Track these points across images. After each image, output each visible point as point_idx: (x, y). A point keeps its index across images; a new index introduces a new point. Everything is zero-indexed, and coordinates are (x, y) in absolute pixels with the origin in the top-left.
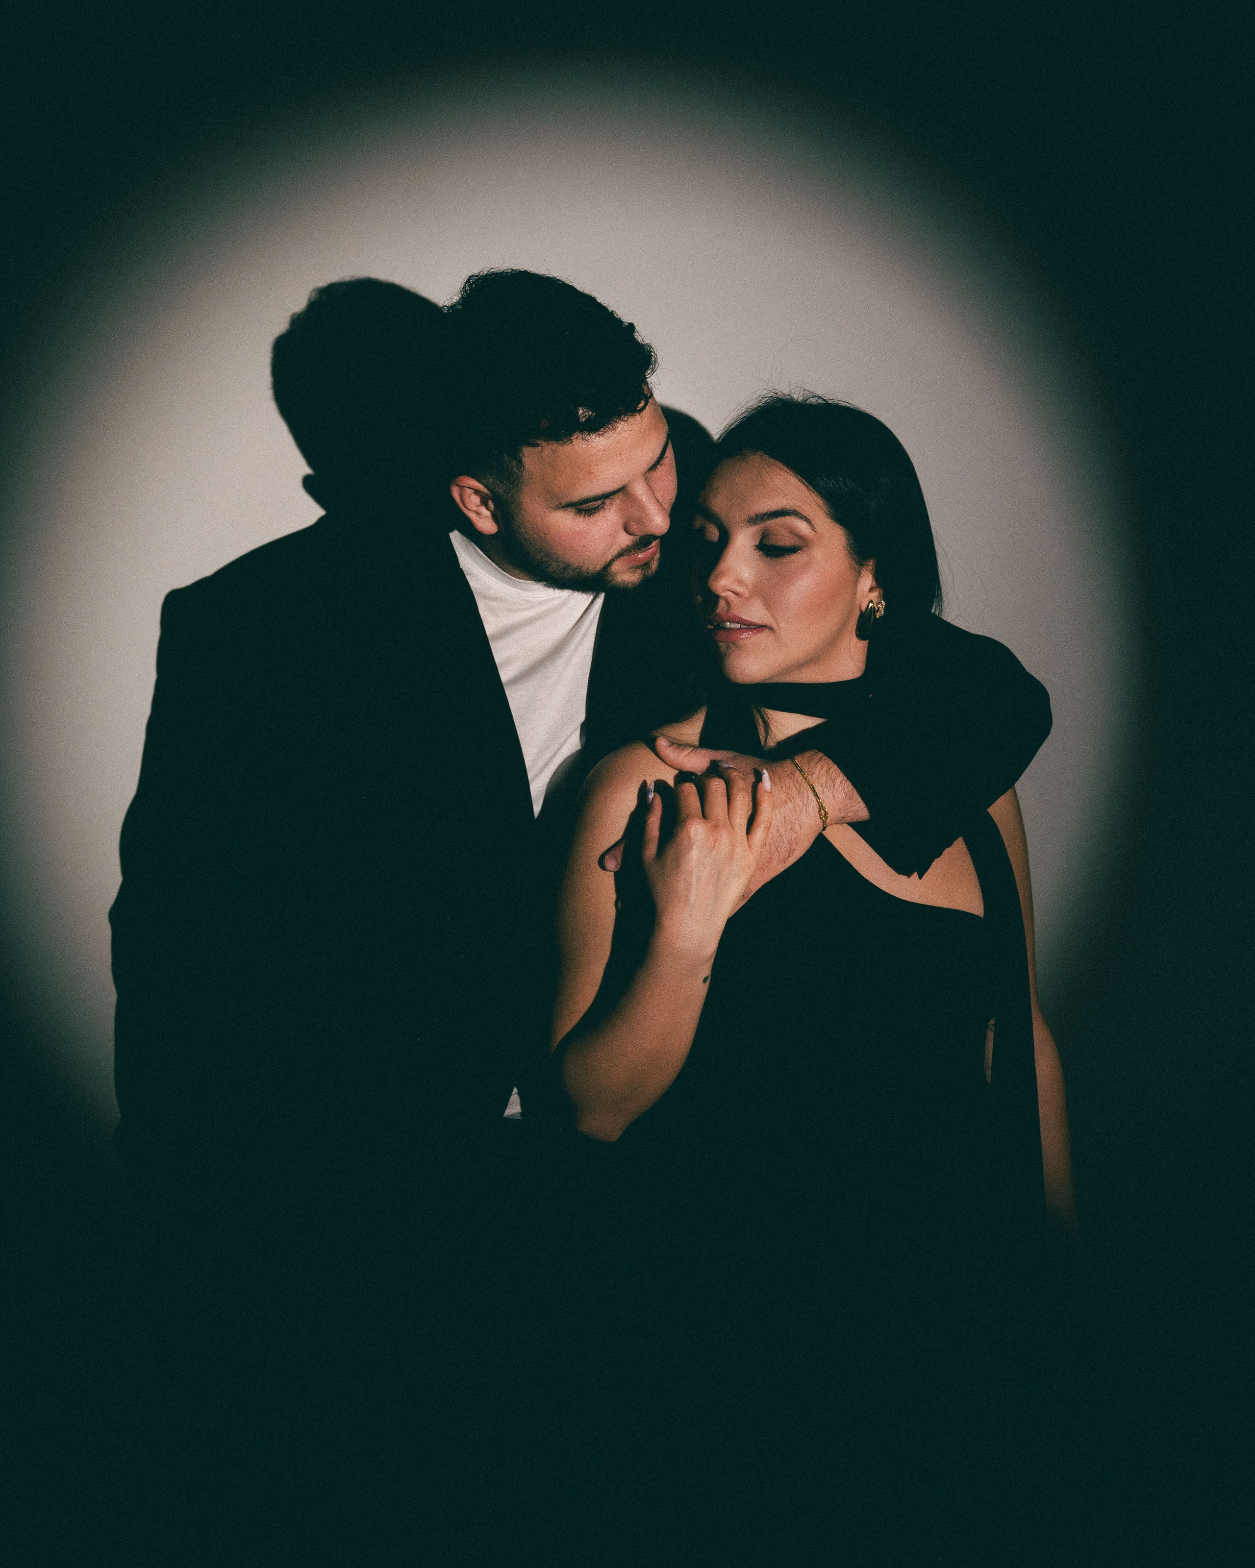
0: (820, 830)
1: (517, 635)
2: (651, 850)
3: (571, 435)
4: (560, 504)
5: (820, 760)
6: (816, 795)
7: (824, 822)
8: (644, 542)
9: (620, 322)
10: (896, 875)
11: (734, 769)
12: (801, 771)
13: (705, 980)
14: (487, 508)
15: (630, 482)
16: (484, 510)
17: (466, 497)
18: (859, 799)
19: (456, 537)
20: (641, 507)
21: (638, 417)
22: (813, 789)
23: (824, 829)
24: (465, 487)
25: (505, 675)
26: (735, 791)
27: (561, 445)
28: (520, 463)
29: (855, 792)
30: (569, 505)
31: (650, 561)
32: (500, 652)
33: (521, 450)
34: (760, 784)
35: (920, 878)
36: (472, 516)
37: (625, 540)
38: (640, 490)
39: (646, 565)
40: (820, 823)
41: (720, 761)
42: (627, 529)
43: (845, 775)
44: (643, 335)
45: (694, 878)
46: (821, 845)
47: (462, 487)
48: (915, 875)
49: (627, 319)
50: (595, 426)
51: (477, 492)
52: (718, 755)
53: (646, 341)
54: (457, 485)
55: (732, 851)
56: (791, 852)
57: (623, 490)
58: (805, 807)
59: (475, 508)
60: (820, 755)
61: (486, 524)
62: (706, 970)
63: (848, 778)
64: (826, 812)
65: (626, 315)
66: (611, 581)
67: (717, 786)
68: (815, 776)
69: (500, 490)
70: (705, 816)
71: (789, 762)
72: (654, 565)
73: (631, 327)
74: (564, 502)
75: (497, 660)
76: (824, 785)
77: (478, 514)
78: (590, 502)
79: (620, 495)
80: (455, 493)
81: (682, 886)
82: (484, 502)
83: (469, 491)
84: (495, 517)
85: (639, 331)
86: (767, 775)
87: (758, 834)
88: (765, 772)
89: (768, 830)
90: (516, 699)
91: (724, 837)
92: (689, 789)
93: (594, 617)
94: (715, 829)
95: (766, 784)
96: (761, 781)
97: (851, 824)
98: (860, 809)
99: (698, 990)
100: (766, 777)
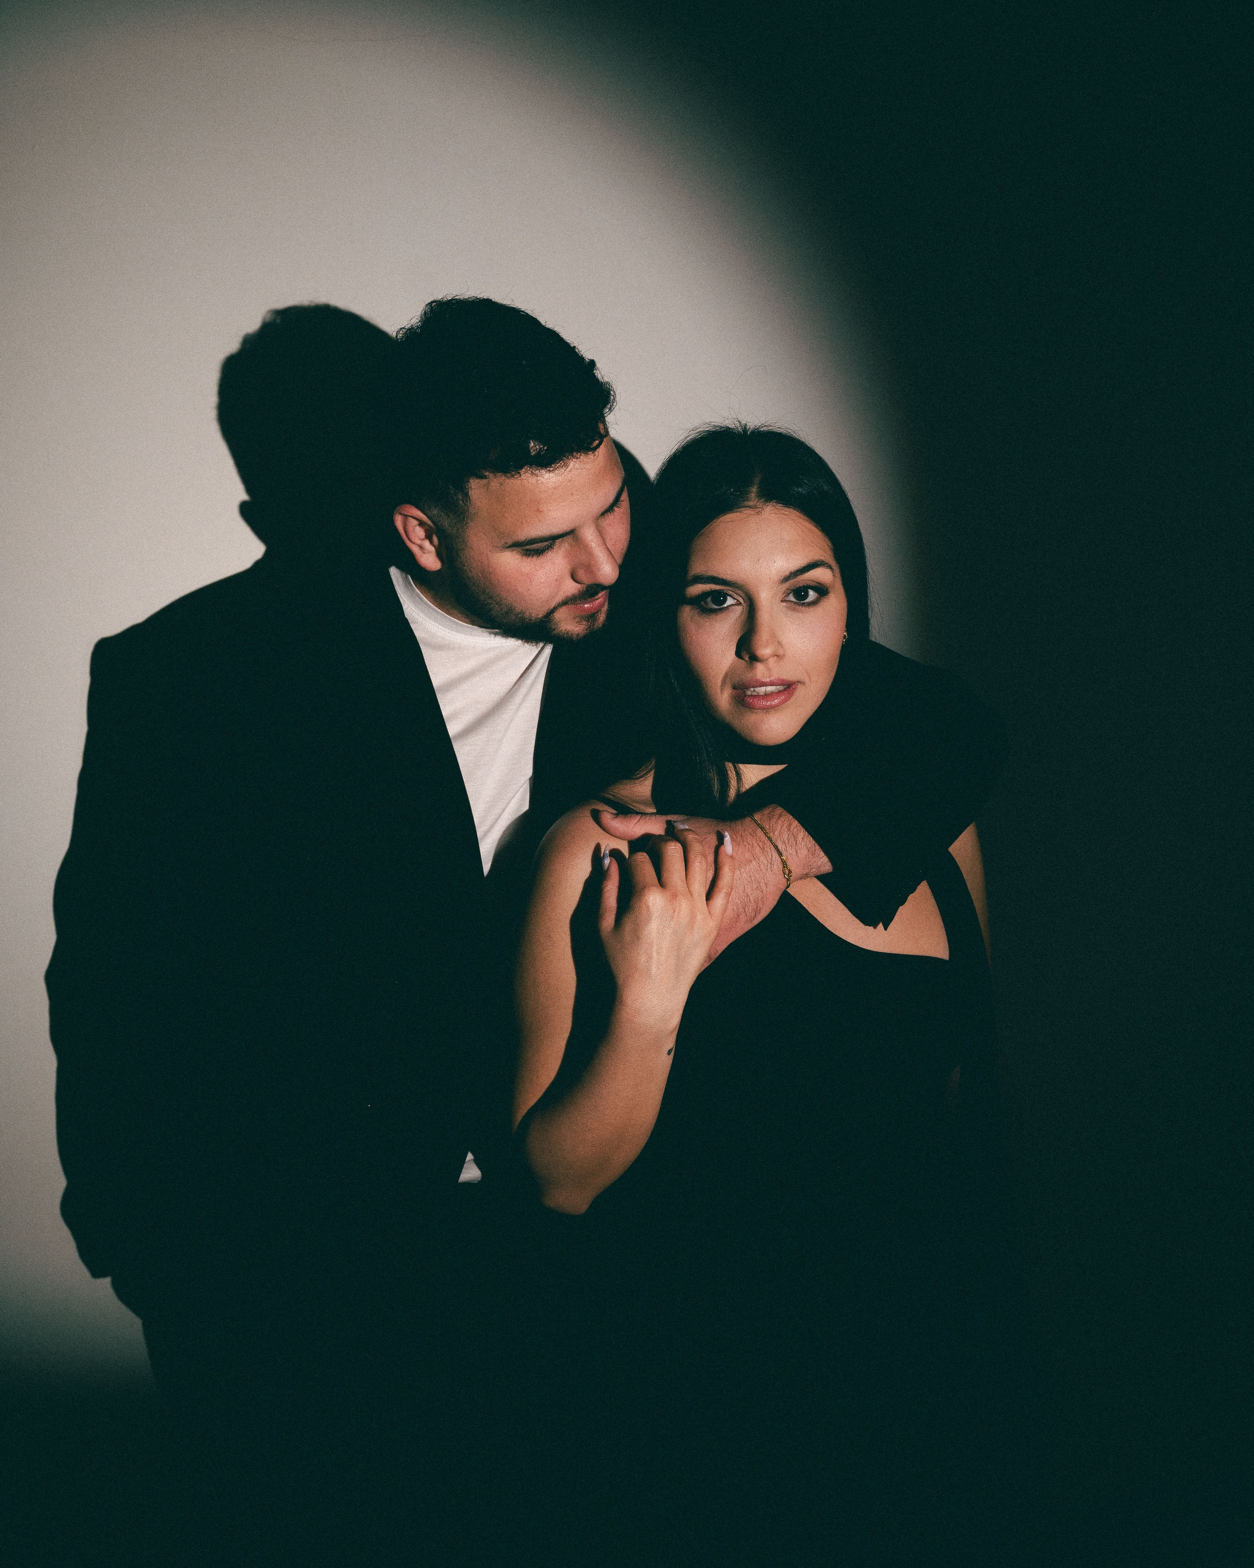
0: (783, 888)
1: (465, 686)
2: (608, 921)
3: (521, 468)
4: (506, 543)
5: (780, 816)
6: (780, 854)
7: (788, 880)
8: (591, 591)
9: (581, 358)
10: (862, 925)
11: (690, 830)
12: (762, 828)
13: (669, 1053)
14: (431, 543)
15: (580, 526)
16: (427, 544)
17: (410, 529)
18: (822, 854)
19: (394, 573)
20: (590, 554)
21: (591, 456)
22: (776, 848)
23: (788, 887)
24: (409, 516)
25: (453, 729)
26: (692, 856)
27: (508, 478)
28: (466, 495)
29: (817, 847)
30: (516, 545)
31: (598, 612)
32: (447, 706)
33: (468, 482)
34: (722, 846)
35: (886, 929)
36: (415, 549)
37: (571, 588)
38: (589, 535)
39: (591, 617)
40: (785, 880)
41: (675, 822)
42: (574, 577)
43: (806, 830)
44: (604, 372)
45: (655, 948)
46: (787, 903)
47: (406, 517)
48: (881, 926)
49: (588, 356)
50: (546, 461)
51: (421, 524)
52: (670, 817)
53: (606, 379)
54: (400, 514)
55: (693, 916)
56: (757, 911)
57: (571, 533)
58: (769, 866)
59: (419, 542)
60: (779, 810)
61: (429, 560)
62: (670, 1043)
63: (810, 833)
64: (789, 870)
65: (587, 352)
66: (554, 630)
67: (673, 851)
68: (776, 833)
69: (446, 523)
70: (661, 882)
71: (748, 820)
72: (602, 617)
73: (592, 363)
74: (510, 542)
75: (444, 714)
76: (786, 842)
77: (421, 547)
78: (537, 542)
79: (569, 539)
80: (399, 521)
81: (643, 959)
82: (429, 537)
83: (415, 522)
84: (439, 555)
85: (600, 369)
86: (728, 836)
87: (719, 900)
88: (726, 834)
89: (728, 894)
90: (464, 753)
91: (684, 905)
92: (643, 859)
93: (542, 667)
94: (674, 896)
95: (728, 846)
96: (723, 844)
97: (815, 877)
98: (824, 864)
99: (663, 1063)
100: (727, 839)
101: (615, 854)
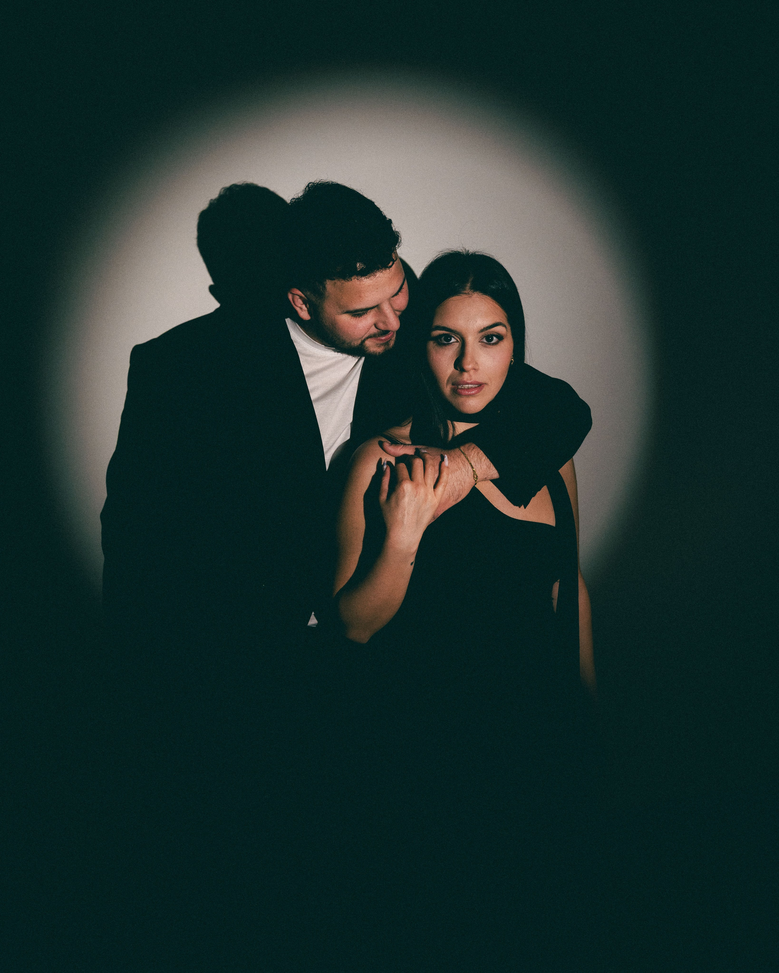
0: (473, 485)
1: (320, 375)
2: (384, 496)
3: (351, 277)
4: (345, 311)
5: (474, 448)
6: (472, 468)
7: (476, 481)
8: (385, 332)
9: (385, 217)
10: (512, 505)
11: (428, 453)
12: (464, 454)
13: (412, 564)
14: (306, 307)
15: (381, 303)
16: (304, 307)
17: (296, 300)
18: (494, 468)
19: (288, 321)
20: (386, 316)
21: (388, 270)
22: (470, 464)
23: (476, 484)
24: (295, 294)
25: (313, 396)
26: (427, 466)
27: (345, 281)
29: (492, 465)
30: (350, 312)
32: (311, 384)
33: (325, 281)
34: (443, 462)
35: (525, 508)
36: (298, 309)
38: (386, 307)
39: (386, 344)
40: (474, 481)
41: (420, 449)
42: (375, 326)
43: (486, 456)
44: (396, 226)
45: (406, 511)
46: (475, 493)
47: (293, 294)
48: (523, 507)
49: (388, 217)
50: (365, 273)
51: (301, 297)
52: (418, 447)
53: (397, 230)
54: (291, 293)
55: (426, 495)
56: (459, 496)
57: (377, 307)
58: (467, 473)
59: (300, 305)
60: (474, 445)
61: (304, 314)
62: (412, 559)
63: (488, 457)
64: (477, 476)
65: (389, 215)
67: (418, 463)
68: (471, 457)
69: (313, 299)
70: (411, 478)
71: (457, 450)
72: (392, 344)
73: (390, 221)
74: (347, 310)
75: (309, 388)
76: (476, 461)
77: (301, 308)
78: (359, 311)
79: (376, 309)
80: (290, 297)
81: (400, 516)
82: (304, 304)
83: (298, 297)
84: (309, 312)
85: (394, 224)
86: (447, 457)
87: (440, 489)
88: (446, 456)
89: (445, 486)
90: (318, 409)
91: (422, 490)
92: (402, 466)
93: (359, 369)
94: (417, 486)
95: (446, 462)
96: (444, 461)
97: (490, 480)
98: (494, 473)
99: (408, 569)
100: (446, 458)
101: (389, 463)
